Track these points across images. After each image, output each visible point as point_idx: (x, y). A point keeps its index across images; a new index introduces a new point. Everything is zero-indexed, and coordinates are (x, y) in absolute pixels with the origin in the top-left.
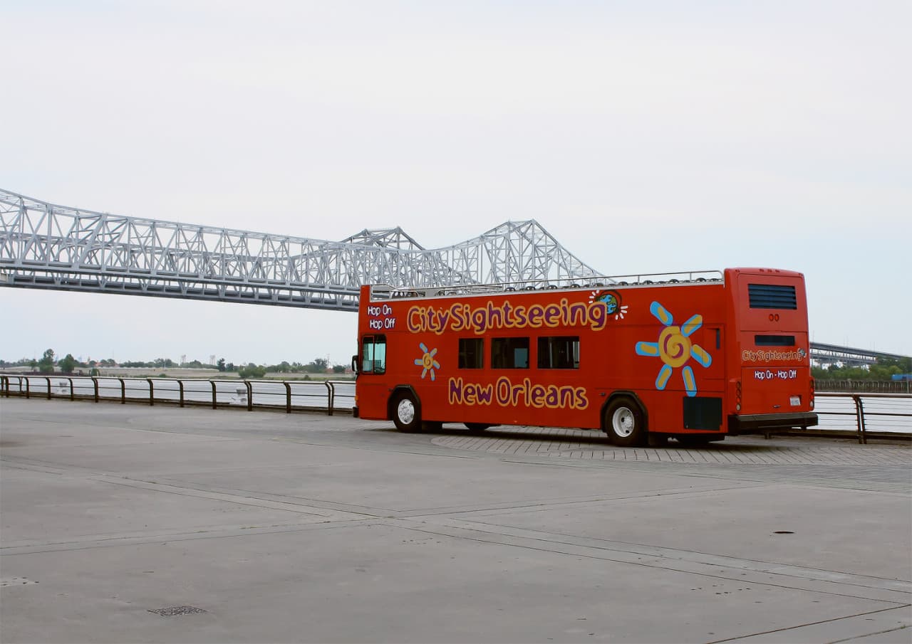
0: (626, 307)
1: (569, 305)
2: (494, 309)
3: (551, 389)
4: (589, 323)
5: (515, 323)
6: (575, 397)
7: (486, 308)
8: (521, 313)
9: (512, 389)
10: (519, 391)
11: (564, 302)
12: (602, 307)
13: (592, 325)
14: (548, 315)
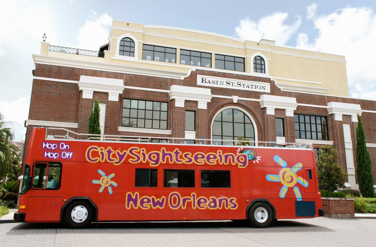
0: (260, 157)
1: (223, 154)
2: (166, 152)
3: (212, 199)
4: (237, 164)
5: (184, 161)
6: (229, 203)
7: (160, 151)
8: (188, 156)
9: (181, 199)
10: (188, 200)
11: (220, 152)
12: (245, 157)
13: (239, 165)
14: (208, 158)
